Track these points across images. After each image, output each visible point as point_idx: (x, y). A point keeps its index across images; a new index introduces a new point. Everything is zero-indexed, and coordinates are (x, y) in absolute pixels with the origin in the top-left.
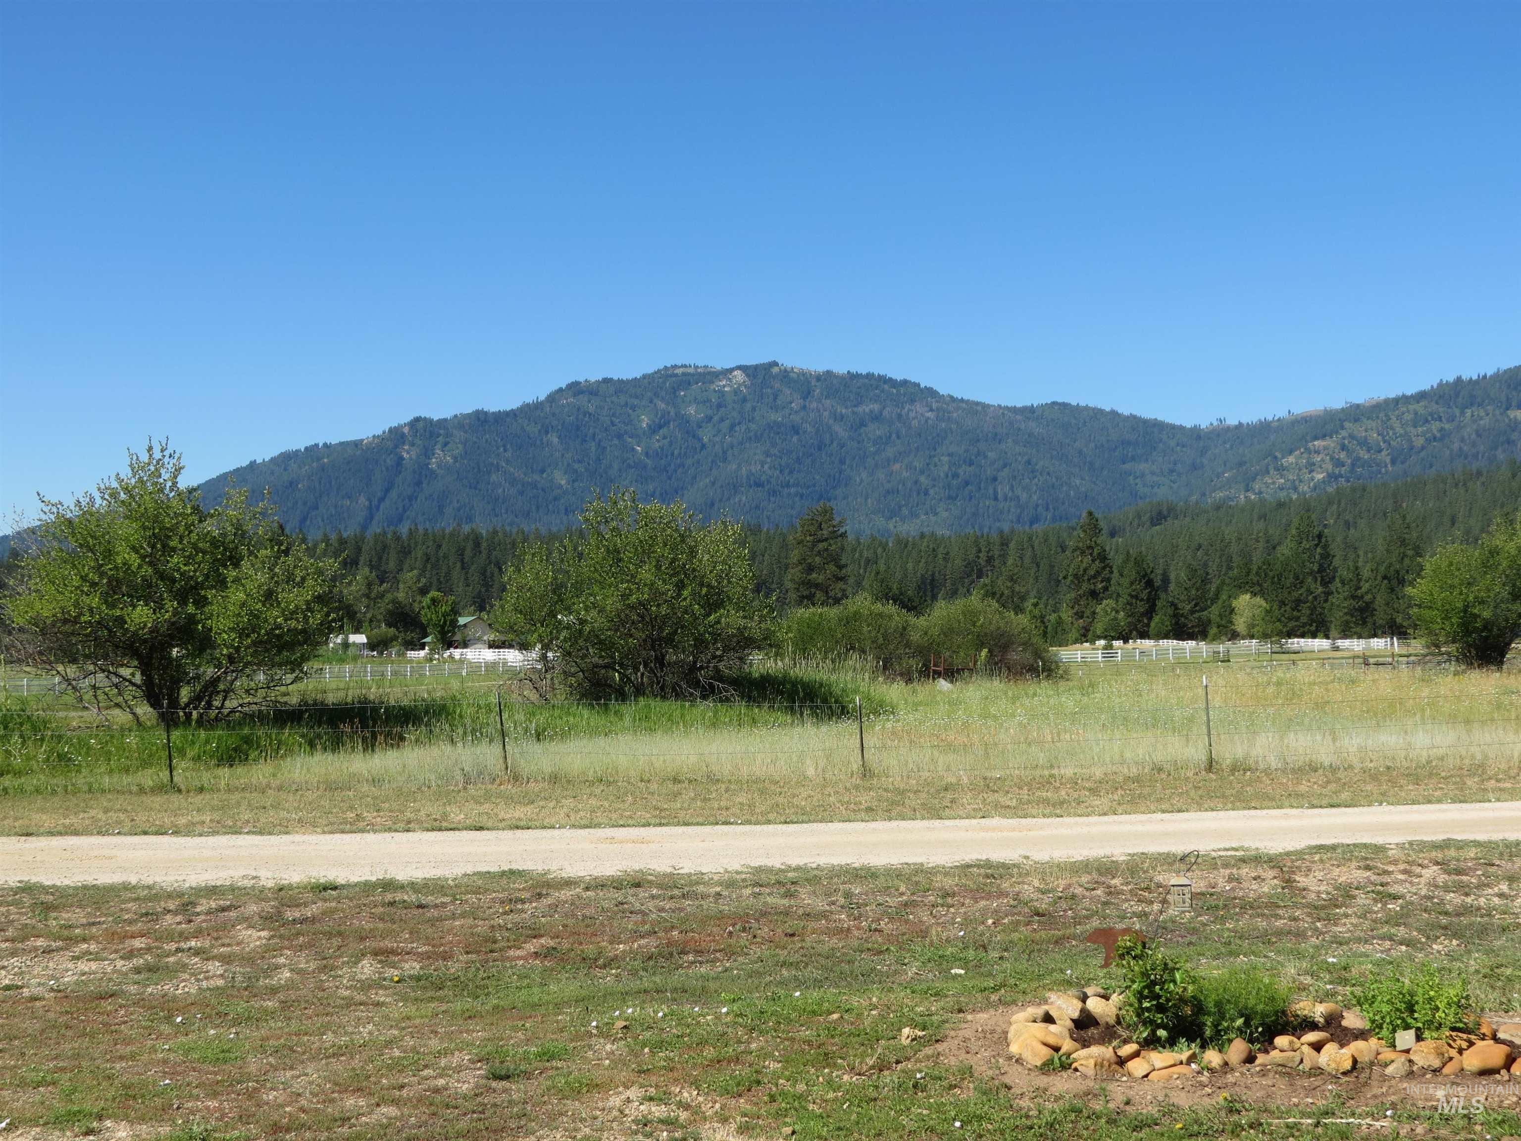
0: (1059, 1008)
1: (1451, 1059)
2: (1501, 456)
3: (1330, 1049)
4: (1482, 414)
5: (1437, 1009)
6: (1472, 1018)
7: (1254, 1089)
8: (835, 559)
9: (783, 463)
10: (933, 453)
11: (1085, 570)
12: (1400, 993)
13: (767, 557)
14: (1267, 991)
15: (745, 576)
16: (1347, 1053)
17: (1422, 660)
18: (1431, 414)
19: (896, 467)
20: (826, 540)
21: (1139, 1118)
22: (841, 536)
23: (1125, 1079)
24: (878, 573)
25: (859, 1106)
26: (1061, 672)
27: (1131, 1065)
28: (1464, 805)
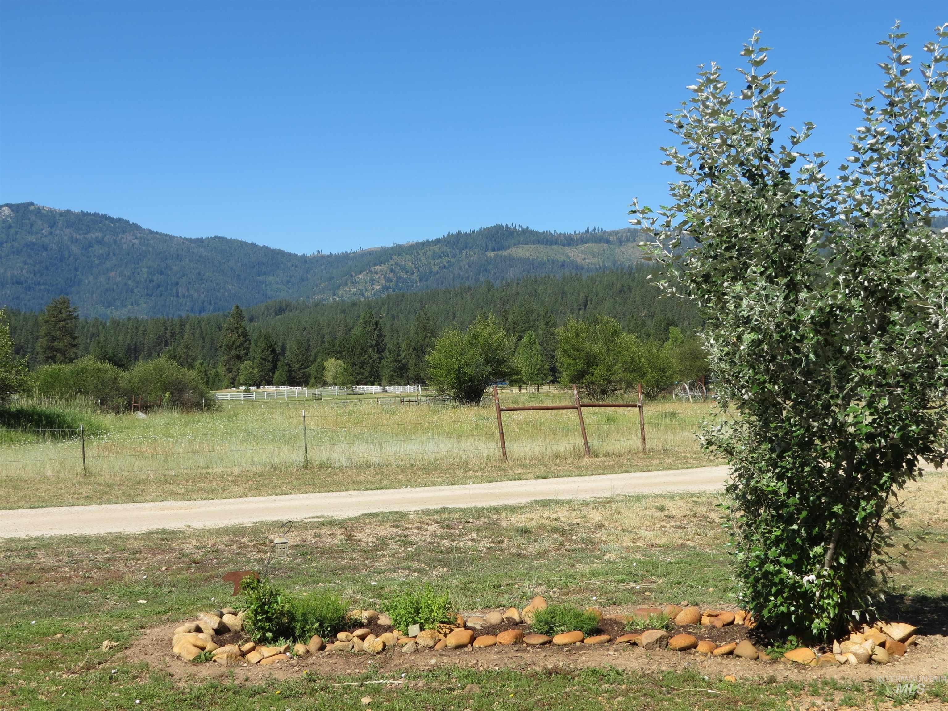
0: (206, 622)
1: (440, 640)
2: (482, 278)
3: (370, 638)
4: (472, 253)
5: (432, 611)
6: (452, 615)
7: (325, 666)
8: (71, 333)
9: (36, 269)
10: (137, 266)
11: (233, 343)
12: (412, 603)
13: (24, 330)
14: (333, 606)
15: (7, 344)
16: (380, 640)
17: (434, 400)
18: (443, 253)
19: (112, 274)
20: (64, 320)
21: (254, 689)
22: (75, 318)
23: (245, 665)
24: (99, 343)
25: (72, 694)
26: (217, 406)
27: (249, 656)
28: (454, 487)
